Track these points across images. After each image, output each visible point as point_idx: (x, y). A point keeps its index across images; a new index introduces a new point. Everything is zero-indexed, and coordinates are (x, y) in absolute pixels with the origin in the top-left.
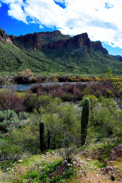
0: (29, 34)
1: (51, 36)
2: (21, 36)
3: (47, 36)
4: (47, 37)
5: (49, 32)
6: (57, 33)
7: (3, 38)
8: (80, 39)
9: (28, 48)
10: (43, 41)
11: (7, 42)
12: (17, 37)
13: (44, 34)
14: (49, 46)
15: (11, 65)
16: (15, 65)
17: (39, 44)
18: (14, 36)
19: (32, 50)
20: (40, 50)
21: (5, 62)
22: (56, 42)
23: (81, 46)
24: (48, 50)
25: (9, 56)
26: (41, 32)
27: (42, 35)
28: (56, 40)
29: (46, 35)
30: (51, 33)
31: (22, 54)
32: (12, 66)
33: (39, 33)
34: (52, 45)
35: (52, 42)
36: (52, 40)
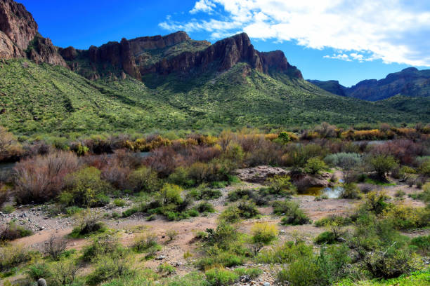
0: (110, 43)
1: (164, 46)
2: (92, 49)
3: (155, 45)
4: (155, 48)
5: (159, 36)
6: (180, 38)
7: (39, 53)
8: (230, 48)
9: (107, 74)
10: (145, 57)
11: (51, 62)
12: (83, 51)
13: (148, 42)
14: (158, 67)
15: (44, 117)
16: (55, 116)
17: (135, 65)
18: (77, 50)
19: (116, 78)
20: (136, 77)
21: (30, 111)
22: (174, 58)
23: (233, 64)
24: (158, 76)
25: (46, 95)
26: (141, 38)
27: (144, 43)
28: (175, 54)
29: (152, 43)
30: (166, 38)
31: (84, 89)
32: (47, 119)
33: (137, 39)
34: (167, 66)
35: (166, 58)
36: (166, 53)
